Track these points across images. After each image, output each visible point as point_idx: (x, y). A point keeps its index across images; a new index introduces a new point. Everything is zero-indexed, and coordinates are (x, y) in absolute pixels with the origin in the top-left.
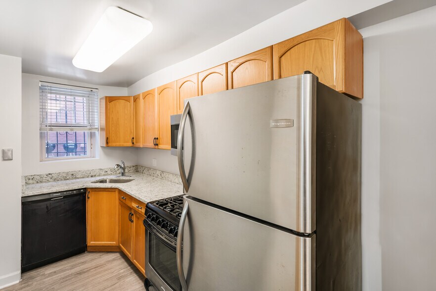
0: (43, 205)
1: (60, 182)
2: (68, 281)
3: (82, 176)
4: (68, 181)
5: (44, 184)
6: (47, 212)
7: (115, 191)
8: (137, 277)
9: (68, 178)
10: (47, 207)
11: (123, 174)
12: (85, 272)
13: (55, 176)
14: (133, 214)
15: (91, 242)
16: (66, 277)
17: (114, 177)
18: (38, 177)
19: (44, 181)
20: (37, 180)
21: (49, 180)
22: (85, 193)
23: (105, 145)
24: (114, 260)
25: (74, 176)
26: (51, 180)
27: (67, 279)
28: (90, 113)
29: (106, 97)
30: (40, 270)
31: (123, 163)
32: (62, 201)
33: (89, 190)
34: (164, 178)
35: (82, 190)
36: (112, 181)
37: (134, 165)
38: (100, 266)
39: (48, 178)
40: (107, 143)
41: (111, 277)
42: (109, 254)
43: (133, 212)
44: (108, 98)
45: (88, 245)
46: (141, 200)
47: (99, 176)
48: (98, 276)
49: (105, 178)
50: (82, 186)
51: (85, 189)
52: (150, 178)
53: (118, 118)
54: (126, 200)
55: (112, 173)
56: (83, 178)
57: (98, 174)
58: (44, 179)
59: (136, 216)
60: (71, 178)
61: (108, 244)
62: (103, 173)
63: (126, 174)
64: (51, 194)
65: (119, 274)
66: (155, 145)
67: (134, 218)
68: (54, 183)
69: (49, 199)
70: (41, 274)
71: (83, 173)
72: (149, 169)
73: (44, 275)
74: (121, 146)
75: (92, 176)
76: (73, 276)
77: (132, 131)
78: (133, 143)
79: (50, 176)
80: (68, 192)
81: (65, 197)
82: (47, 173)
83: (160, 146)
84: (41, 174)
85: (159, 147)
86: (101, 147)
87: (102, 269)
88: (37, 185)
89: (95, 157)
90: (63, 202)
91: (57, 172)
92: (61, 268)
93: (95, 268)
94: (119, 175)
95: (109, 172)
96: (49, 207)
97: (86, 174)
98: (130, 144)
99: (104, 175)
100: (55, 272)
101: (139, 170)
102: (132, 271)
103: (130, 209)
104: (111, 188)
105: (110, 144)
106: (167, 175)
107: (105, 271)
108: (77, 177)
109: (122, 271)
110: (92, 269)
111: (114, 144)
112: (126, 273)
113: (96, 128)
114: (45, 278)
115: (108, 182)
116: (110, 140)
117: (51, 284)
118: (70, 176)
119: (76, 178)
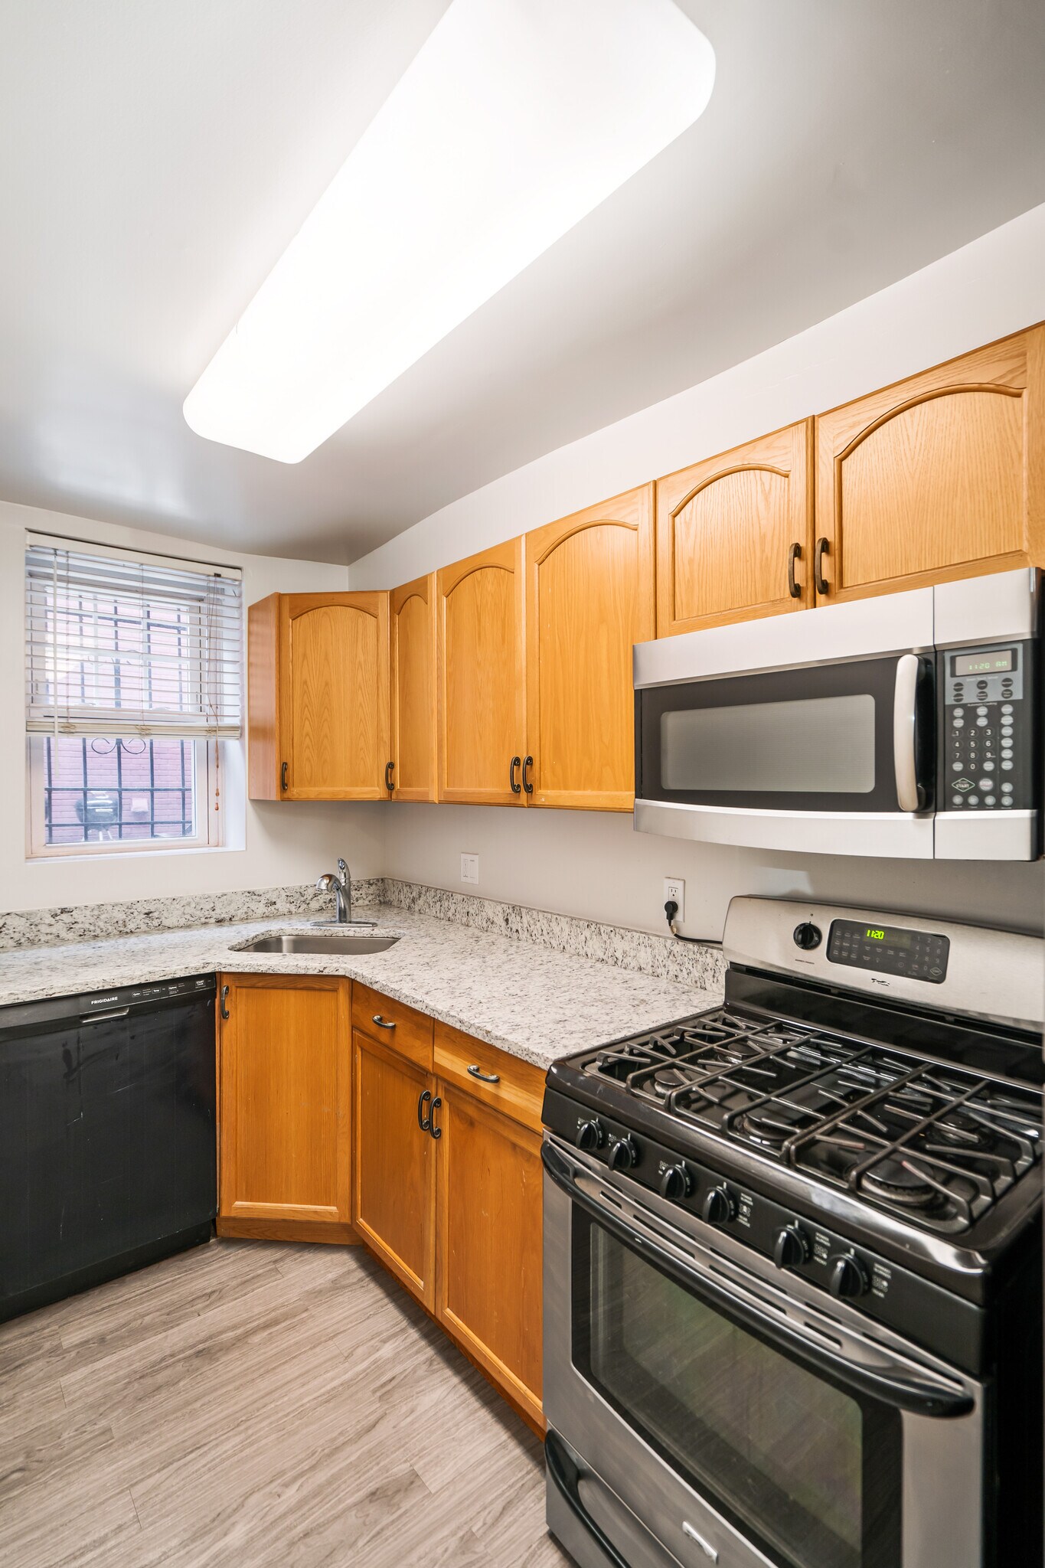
0: (51, 1046)
1: (106, 945)
2: (162, 1395)
3: (182, 922)
4: (133, 939)
5: (43, 952)
6: (66, 1075)
7: (335, 990)
8: (463, 1389)
9: (131, 926)
10: (67, 1055)
11: (343, 916)
12: (226, 1348)
13: (83, 919)
14: (439, 1101)
15: (236, 1206)
16: (155, 1368)
17: (305, 927)
18: (20, 924)
19: (43, 938)
20: (17, 936)
21: (63, 934)
22: (211, 994)
23: (274, 795)
24: (336, 1287)
25: (153, 920)
26: (70, 936)
27: (160, 1378)
28: (206, 666)
29: (280, 597)
30: (39, 1323)
31: (344, 866)
32: (124, 1029)
33: (226, 982)
34: (524, 935)
35: (200, 983)
36: (302, 945)
37: (372, 876)
38: (286, 1317)
39: (59, 928)
40: (284, 785)
41: (347, 1385)
42: (308, 1256)
43: (437, 1092)
44: (287, 600)
45: (224, 1213)
46: (498, 1044)
47: (246, 919)
48: (291, 1371)
49: (274, 927)
50: (200, 964)
51: (213, 978)
52: (459, 936)
53: (327, 684)
54: (399, 1031)
55: (293, 908)
56: (189, 927)
57: (240, 914)
58: (44, 929)
59: (456, 1112)
60: (144, 927)
61: (308, 1212)
62: (261, 909)
63: (355, 914)
64: (83, 1000)
65: (379, 1367)
66: (516, 789)
67: (445, 1120)
68: (85, 950)
69: (75, 1022)
70: (47, 1346)
71: (188, 910)
72: (443, 894)
73: (56, 1351)
74: (341, 796)
75: (220, 921)
76: (180, 1367)
77: (386, 736)
78: (390, 787)
79: (64, 916)
80: (147, 992)
81: (136, 1012)
82: (56, 906)
83: (542, 792)
84: (34, 908)
85: (542, 801)
86: (254, 801)
87: (294, 1337)
88: (19, 954)
89: (224, 845)
90: (128, 1034)
91: (92, 904)
92: (123, 1315)
93: (266, 1326)
94: (322, 918)
95: (282, 906)
96: (74, 1055)
97: (198, 913)
98: (377, 791)
99: (265, 917)
100: (102, 1340)
101: (392, 897)
102: (430, 1352)
103: (420, 1074)
104: (321, 977)
105: (295, 792)
106: (543, 924)
107: (315, 1343)
108: (166, 923)
109: (387, 1351)
110: (254, 1331)
111: (312, 792)
112: (409, 1364)
113: (234, 728)
114: (67, 1370)
115: (285, 946)
116: (295, 774)
117: (91, 1407)
118: (139, 920)
119: (162, 928)
